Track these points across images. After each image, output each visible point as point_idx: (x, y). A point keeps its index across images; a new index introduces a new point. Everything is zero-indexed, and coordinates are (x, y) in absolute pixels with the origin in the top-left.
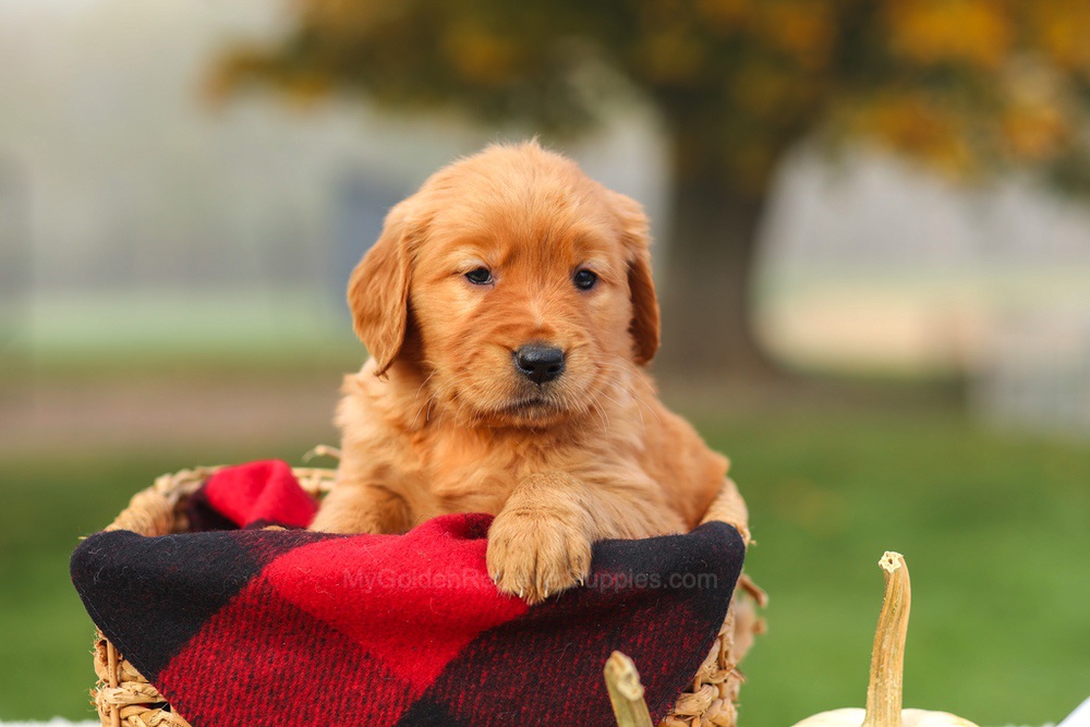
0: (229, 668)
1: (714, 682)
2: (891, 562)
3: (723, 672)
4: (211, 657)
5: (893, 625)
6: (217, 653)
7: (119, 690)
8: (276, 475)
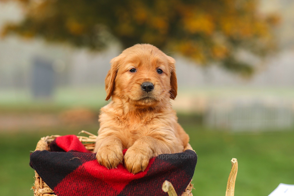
0: (72, 186)
1: (189, 189)
2: (234, 161)
3: (191, 187)
4: (68, 184)
5: (233, 176)
6: (69, 183)
7: (43, 189)
8: (74, 139)
